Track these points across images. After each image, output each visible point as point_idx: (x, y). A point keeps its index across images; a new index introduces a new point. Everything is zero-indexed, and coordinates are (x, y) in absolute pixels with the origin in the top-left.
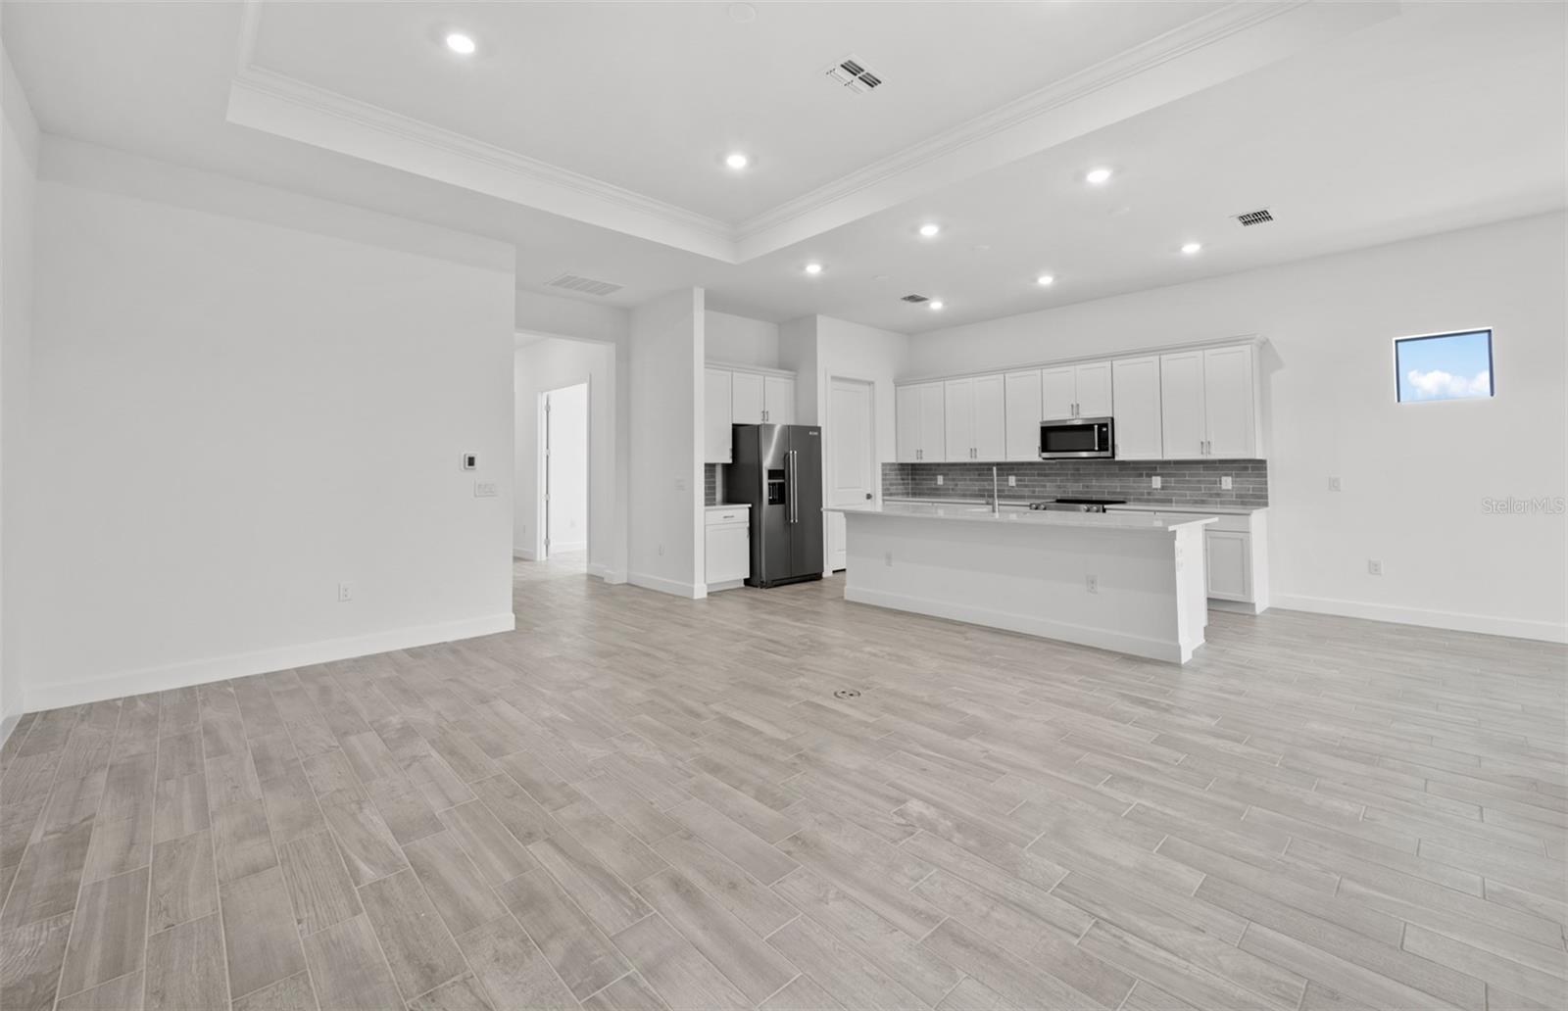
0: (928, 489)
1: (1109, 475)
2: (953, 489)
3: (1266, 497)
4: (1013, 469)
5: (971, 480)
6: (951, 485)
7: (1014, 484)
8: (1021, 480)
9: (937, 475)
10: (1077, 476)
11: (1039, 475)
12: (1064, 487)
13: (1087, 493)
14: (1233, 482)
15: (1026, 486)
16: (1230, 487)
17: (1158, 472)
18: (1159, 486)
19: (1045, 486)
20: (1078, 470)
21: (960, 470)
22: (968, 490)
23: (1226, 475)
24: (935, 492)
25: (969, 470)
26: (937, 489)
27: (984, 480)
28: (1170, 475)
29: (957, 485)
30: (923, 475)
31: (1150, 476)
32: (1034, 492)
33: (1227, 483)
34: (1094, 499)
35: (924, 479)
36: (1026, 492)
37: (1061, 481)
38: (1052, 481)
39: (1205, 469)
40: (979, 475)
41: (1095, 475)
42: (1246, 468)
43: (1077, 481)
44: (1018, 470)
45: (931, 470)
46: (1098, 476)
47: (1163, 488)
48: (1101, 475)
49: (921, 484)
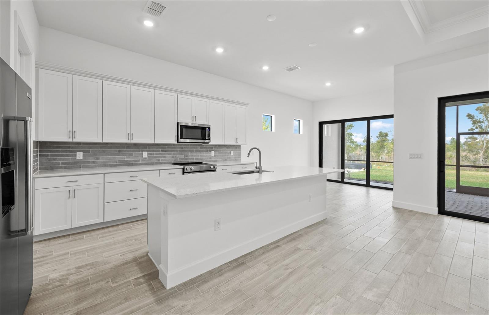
0: (63, 163)
1: (197, 151)
2: (93, 162)
3: (240, 158)
4: (146, 148)
5: (111, 155)
6: (91, 159)
7: (146, 157)
8: (151, 154)
9: (76, 152)
10: (182, 151)
11: (162, 151)
12: (175, 156)
13: (187, 159)
14: (234, 153)
15: (155, 157)
16: (233, 155)
17: (213, 149)
18: (214, 155)
19: (165, 157)
20: (182, 148)
21: (101, 148)
22: (109, 162)
23: (232, 150)
24: (76, 165)
25: (111, 148)
26: (76, 163)
27: (123, 155)
28: (217, 151)
29: (98, 159)
30: (58, 151)
31: (211, 151)
32: (159, 160)
33: (232, 153)
34: (189, 162)
35: (59, 156)
36: (154, 160)
37: (174, 154)
38: (170, 154)
39: (227, 148)
40: (119, 151)
41: (190, 151)
42: (236, 148)
43: (181, 154)
44: (149, 148)
45: (69, 147)
46: (191, 151)
47: (215, 156)
48: (193, 151)
49: (54, 160)
